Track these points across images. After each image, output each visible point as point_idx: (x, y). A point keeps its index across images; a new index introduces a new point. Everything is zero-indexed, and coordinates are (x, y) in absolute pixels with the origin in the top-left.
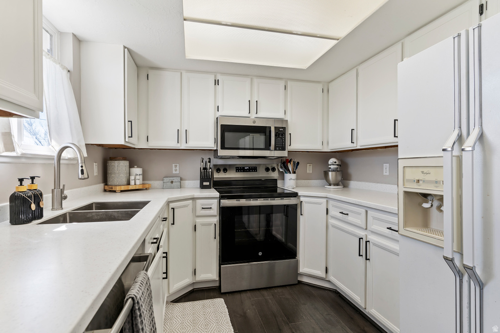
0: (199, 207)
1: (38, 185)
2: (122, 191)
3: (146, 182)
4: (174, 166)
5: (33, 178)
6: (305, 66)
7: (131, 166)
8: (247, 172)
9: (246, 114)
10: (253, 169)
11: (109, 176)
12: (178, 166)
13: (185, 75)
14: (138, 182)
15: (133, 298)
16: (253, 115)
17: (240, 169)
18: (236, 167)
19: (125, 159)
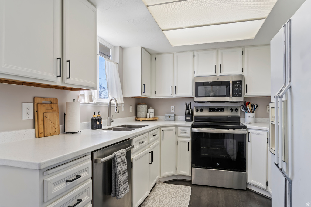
0: (179, 131)
1: (101, 115)
2: (143, 121)
3: (155, 116)
4: (171, 107)
5: (99, 112)
6: (253, 37)
7: (148, 108)
8: (217, 111)
9: (213, 74)
10: (221, 109)
11: (138, 112)
12: (174, 108)
13: (175, 55)
14: (151, 116)
15: (114, 154)
16: (218, 74)
17: (211, 109)
18: (209, 108)
19: (145, 104)
